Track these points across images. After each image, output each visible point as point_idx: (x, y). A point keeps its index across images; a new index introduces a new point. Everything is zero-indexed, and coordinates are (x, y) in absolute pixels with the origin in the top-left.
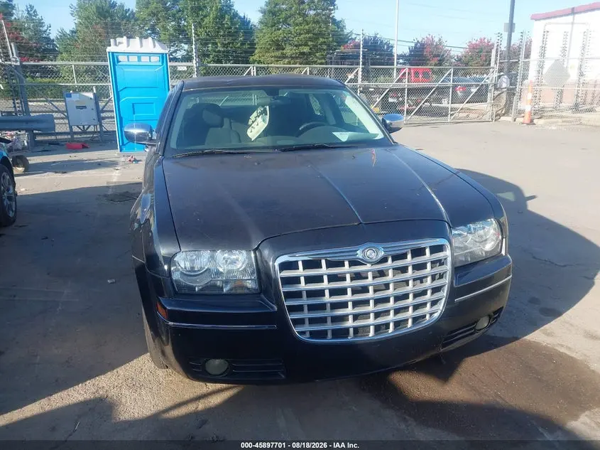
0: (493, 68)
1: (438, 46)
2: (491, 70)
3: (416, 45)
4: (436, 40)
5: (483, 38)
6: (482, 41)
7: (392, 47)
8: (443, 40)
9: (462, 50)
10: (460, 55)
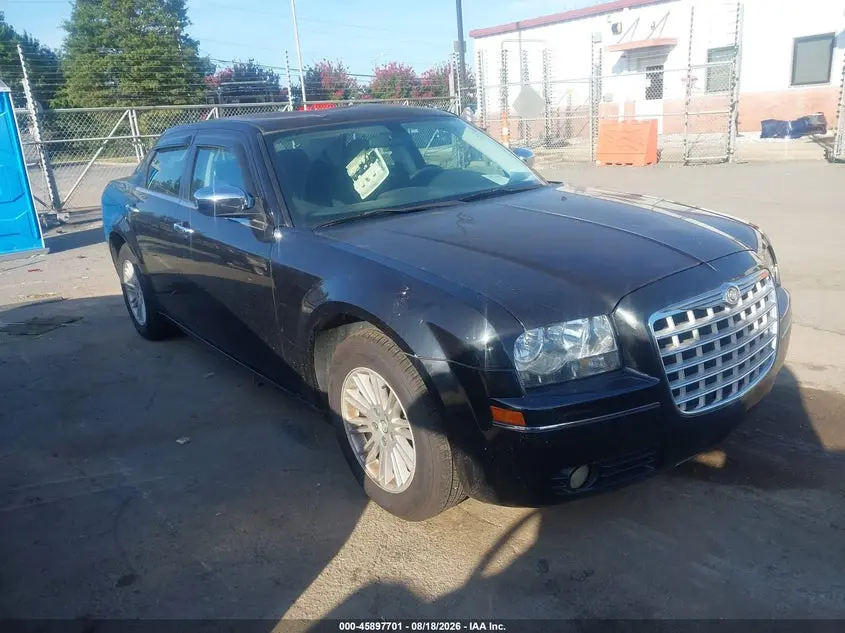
0: (454, 98)
1: (339, 74)
2: (452, 100)
3: (308, 74)
4: (335, 66)
5: (392, 63)
6: (393, 66)
7: (278, 78)
8: (344, 67)
9: (369, 79)
10: (368, 85)
